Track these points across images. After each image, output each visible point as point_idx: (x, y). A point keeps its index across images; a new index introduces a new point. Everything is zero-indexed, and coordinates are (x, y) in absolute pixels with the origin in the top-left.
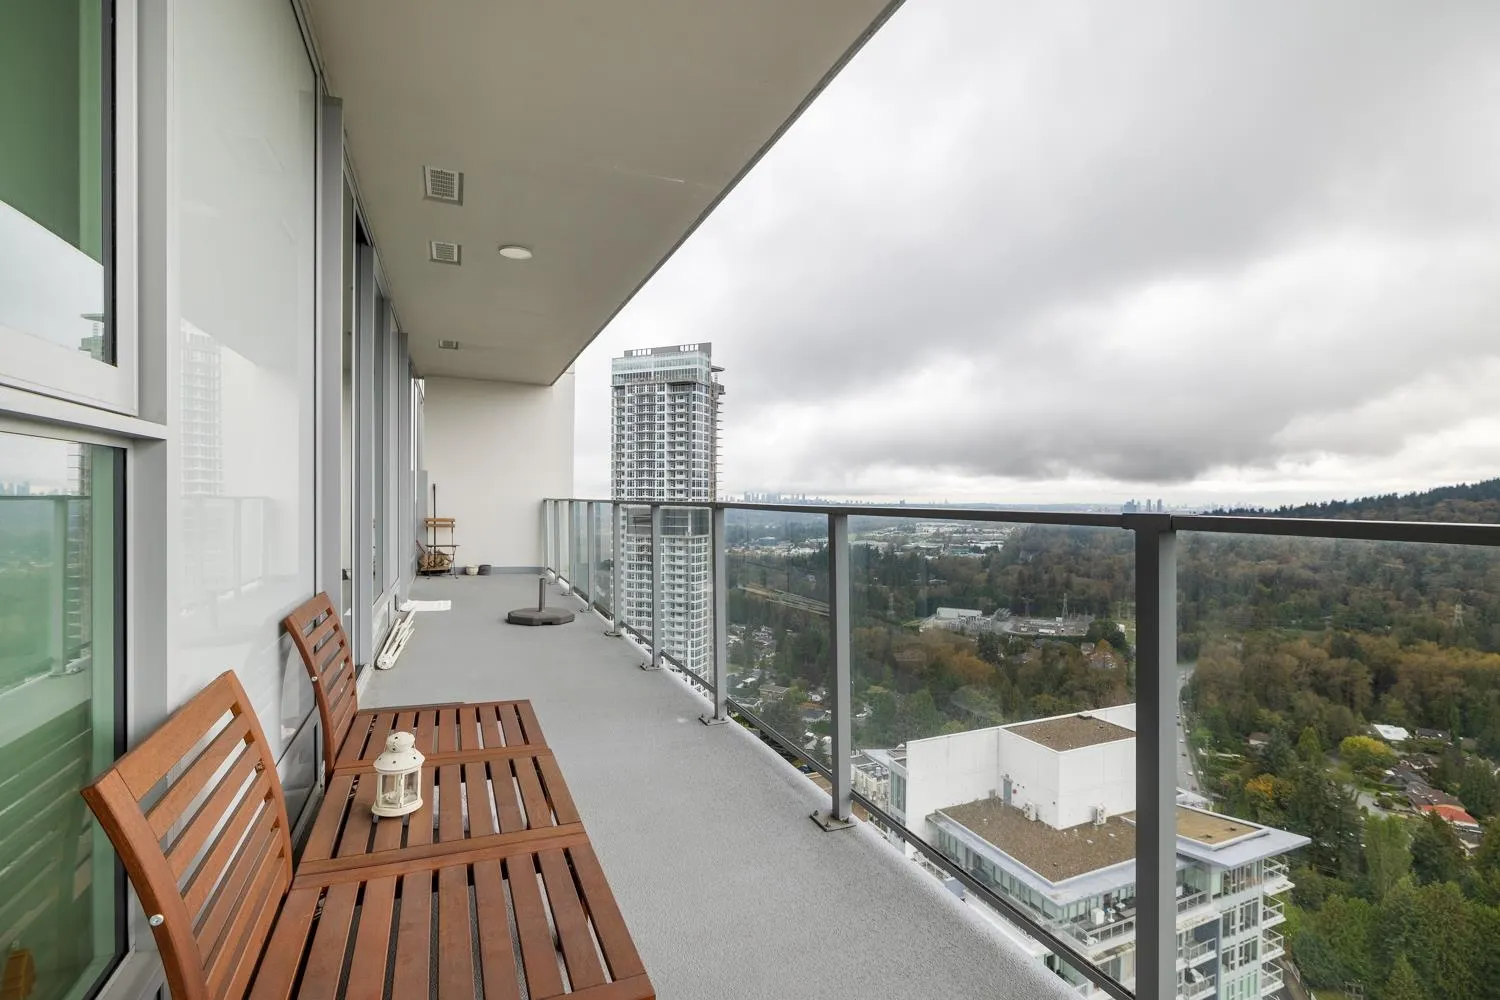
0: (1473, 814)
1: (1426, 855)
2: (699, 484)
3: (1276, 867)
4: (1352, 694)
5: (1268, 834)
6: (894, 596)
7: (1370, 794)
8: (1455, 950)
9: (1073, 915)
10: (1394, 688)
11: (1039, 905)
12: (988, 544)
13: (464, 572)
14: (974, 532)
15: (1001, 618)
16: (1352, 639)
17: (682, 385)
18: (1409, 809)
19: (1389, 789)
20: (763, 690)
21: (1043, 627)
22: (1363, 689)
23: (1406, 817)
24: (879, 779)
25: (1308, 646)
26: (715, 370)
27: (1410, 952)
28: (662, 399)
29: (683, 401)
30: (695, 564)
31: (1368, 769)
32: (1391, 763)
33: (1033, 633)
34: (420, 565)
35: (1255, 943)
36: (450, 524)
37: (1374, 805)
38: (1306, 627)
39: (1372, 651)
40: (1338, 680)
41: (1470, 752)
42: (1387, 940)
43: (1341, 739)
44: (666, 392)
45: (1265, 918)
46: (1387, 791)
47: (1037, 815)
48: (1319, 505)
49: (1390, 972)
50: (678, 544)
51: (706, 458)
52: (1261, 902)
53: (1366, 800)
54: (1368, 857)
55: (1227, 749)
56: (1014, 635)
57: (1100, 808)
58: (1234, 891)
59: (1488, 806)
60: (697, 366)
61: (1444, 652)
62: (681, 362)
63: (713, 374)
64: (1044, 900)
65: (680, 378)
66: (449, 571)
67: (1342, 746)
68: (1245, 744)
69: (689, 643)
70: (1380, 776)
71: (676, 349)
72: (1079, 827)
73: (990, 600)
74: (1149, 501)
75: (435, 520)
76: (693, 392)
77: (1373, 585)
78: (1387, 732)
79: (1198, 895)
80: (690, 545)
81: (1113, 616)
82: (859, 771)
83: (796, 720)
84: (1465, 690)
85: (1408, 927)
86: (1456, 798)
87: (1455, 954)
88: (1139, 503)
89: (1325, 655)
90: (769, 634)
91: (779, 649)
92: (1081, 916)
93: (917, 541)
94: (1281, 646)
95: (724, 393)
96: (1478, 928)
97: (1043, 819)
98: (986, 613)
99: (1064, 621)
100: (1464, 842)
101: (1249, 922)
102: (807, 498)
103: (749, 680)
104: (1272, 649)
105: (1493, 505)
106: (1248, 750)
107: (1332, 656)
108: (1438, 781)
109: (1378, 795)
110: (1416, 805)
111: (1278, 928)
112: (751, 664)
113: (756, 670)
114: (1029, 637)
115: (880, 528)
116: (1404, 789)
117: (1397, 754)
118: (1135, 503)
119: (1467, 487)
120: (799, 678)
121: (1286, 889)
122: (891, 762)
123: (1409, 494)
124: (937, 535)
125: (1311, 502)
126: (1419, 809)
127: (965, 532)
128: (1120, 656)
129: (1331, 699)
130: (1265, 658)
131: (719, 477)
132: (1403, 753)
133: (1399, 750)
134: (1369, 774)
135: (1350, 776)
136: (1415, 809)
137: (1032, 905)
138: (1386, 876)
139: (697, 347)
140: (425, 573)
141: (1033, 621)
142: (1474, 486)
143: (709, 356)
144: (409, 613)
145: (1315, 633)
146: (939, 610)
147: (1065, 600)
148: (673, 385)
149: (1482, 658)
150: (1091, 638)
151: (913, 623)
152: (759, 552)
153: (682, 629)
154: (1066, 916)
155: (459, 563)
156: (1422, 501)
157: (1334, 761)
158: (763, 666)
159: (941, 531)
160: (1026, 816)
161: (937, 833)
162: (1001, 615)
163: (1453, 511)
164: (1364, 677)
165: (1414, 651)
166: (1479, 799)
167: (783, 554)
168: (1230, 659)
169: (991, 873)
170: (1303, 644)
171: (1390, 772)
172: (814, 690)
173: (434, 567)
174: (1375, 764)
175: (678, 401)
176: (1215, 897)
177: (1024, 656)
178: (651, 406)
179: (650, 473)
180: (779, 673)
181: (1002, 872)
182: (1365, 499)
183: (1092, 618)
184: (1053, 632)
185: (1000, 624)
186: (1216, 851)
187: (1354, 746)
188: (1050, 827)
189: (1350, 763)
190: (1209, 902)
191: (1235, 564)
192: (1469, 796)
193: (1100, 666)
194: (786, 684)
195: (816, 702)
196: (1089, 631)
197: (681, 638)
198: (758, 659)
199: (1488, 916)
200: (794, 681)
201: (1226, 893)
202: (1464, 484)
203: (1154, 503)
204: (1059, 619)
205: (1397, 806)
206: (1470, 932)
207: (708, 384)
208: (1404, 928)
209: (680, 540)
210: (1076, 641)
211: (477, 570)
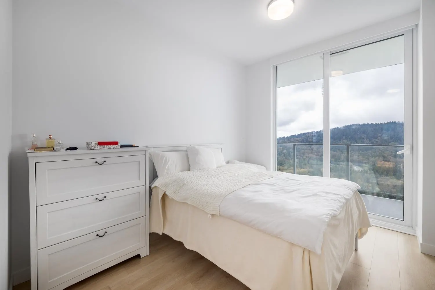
163: (294, 140)
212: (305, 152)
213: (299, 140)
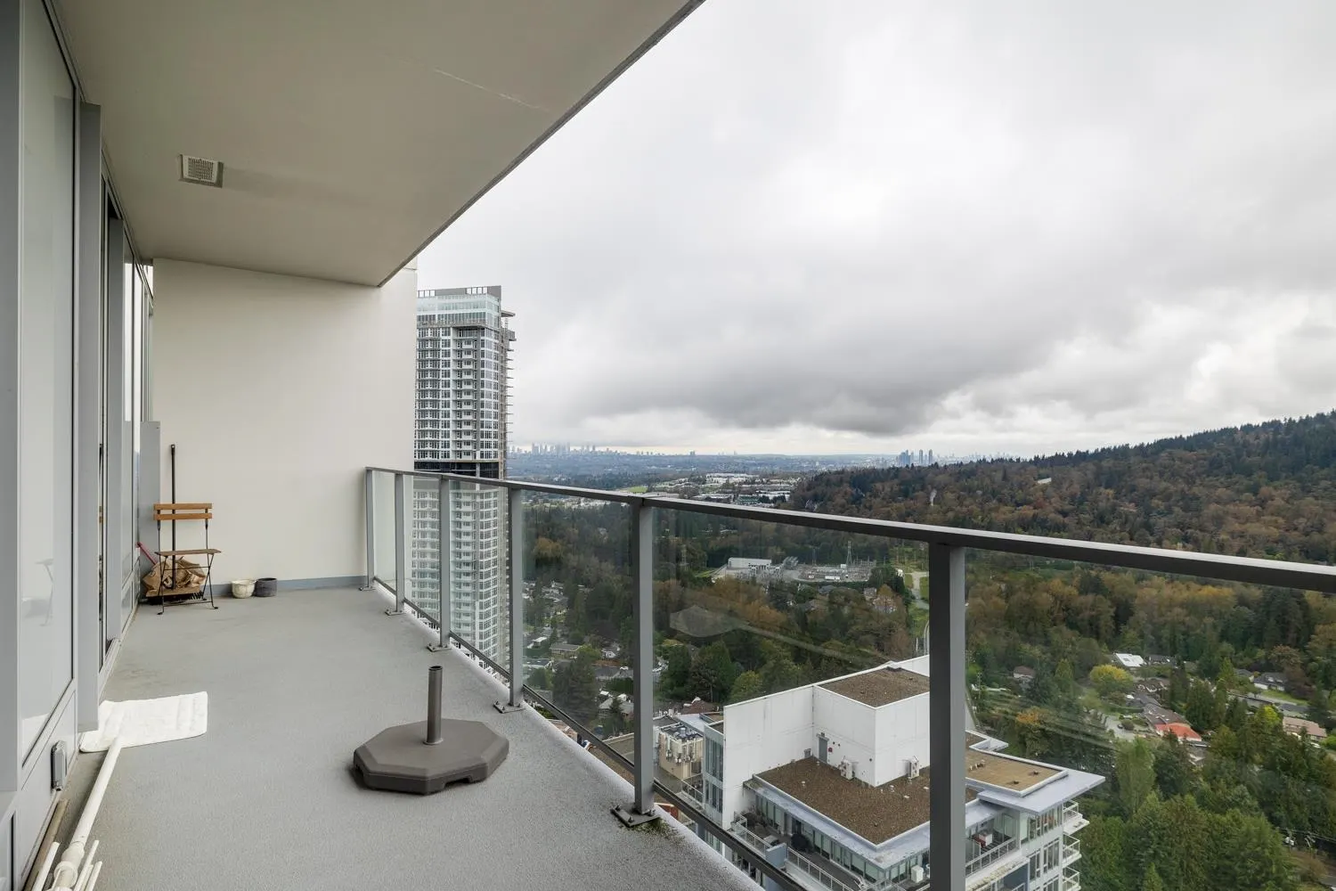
0: (1198, 730)
1: (1165, 771)
2: (488, 435)
3: (1073, 806)
4: (1097, 627)
5: (1067, 776)
6: (687, 549)
7: (1115, 717)
8: (1193, 857)
9: (894, 875)
10: (1131, 619)
11: (862, 869)
12: (776, 494)
13: (229, 592)
14: (762, 482)
15: (789, 567)
16: (1097, 577)
17: (470, 330)
18: (1146, 729)
19: (1131, 712)
20: (555, 648)
21: (828, 574)
22: (1106, 622)
23: (1144, 737)
24: (684, 740)
25: (1061, 584)
26: (504, 315)
27: (1158, 862)
28: (447, 343)
29: (471, 347)
30: (484, 520)
31: (1112, 694)
32: (1133, 689)
33: (821, 580)
34: (145, 587)
35: (1056, 882)
36: (202, 513)
37: (1119, 727)
38: (1058, 567)
39: (1113, 587)
40: (1086, 614)
41: (1192, 674)
42: (1139, 853)
43: (1090, 669)
44: (452, 336)
45: (1064, 856)
46: (1128, 714)
47: (853, 772)
48: (1066, 455)
49: (1141, 882)
50: (465, 499)
51: (496, 407)
52: (1061, 842)
53: (1112, 724)
54: (1119, 777)
55: (994, 683)
56: (802, 583)
57: (914, 761)
58: (1039, 835)
59: (1208, 721)
60: (487, 310)
61: (1170, 586)
62: (468, 305)
63: (503, 319)
64: (866, 862)
65: (467, 323)
66: (200, 595)
67: (1091, 676)
68: (1009, 677)
69: (477, 604)
70: (1122, 701)
71: (463, 292)
72: (894, 782)
73: (779, 549)
74: (921, 452)
75: (174, 507)
76: (482, 338)
77: (1112, 527)
78: (1126, 660)
79: (1008, 842)
80: (478, 500)
81: (892, 561)
82: (663, 734)
83: (591, 680)
84: (1187, 619)
85: (1156, 839)
86: (1183, 717)
87: (1193, 860)
88: (912, 453)
89: (1075, 592)
90: (560, 590)
91: (571, 605)
92: (902, 875)
93: (708, 492)
94: (1040, 585)
95: (515, 340)
96: (1211, 835)
97: (859, 776)
98: (776, 562)
99: (848, 568)
100: (1192, 756)
101: (1052, 861)
102: (597, 449)
103: (540, 640)
104: (1032, 589)
105: (1203, 454)
106: (1012, 683)
107: (1081, 593)
108: (1169, 701)
109: (1121, 718)
110: (1152, 725)
111: (1075, 865)
112: (541, 623)
113: (547, 629)
114: (816, 584)
115: (671, 480)
116: (1142, 711)
117: (1136, 679)
118: (909, 454)
119: (1184, 439)
120: (592, 635)
121: (1082, 826)
122: (706, 728)
123: (1138, 445)
124: (727, 485)
125: (1060, 452)
126: (1155, 728)
127: (753, 482)
128: (900, 600)
129: (1081, 632)
130: (1026, 597)
131: (509, 428)
132: (1139, 678)
133: (1136, 676)
134: (1115, 700)
135: (1098, 702)
136: (1152, 729)
137: (854, 869)
138: (1135, 794)
139: (485, 290)
140: (155, 601)
141: (820, 569)
142: (1189, 438)
143: (499, 300)
144: (105, 753)
145: (1066, 572)
146: (730, 560)
147: (849, 547)
148: (460, 330)
149: (1200, 590)
150: (873, 583)
151: (706, 574)
152: (548, 505)
153: (469, 589)
154: (888, 878)
155: (219, 578)
156: (1149, 452)
157: (1085, 690)
158: (554, 624)
159: (731, 481)
160: (842, 775)
161: (754, 800)
162: (789, 564)
163: (1173, 460)
164: (1107, 610)
165: (1147, 586)
166: (1201, 717)
167: (573, 507)
168: (995, 599)
169: (811, 838)
170: (1056, 583)
171: (1130, 697)
172: (608, 646)
173: (172, 588)
174: (1119, 690)
175: (465, 346)
176: (1023, 842)
177: (812, 602)
178: (435, 351)
179: (435, 423)
180: (570, 630)
181: (823, 836)
182: (1103, 450)
183: (873, 564)
184: (838, 578)
185: (788, 572)
186: (1023, 797)
187: (1100, 674)
188: (866, 784)
189: (1097, 691)
190: (1018, 849)
191: (996, 510)
192: (1193, 713)
193: (881, 609)
194: (580, 642)
195: (610, 659)
196: (871, 577)
197: (469, 599)
198: (549, 616)
199: (1218, 823)
200: (587, 639)
201: (1032, 837)
202: (1181, 436)
203: (926, 453)
204: (843, 566)
205: (1137, 727)
206: (1205, 839)
207: (497, 329)
208: (1153, 841)
209: (468, 494)
210: (860, 587)
211: (251, 588)
212: (1227, 513)
213: (1199, 459)
